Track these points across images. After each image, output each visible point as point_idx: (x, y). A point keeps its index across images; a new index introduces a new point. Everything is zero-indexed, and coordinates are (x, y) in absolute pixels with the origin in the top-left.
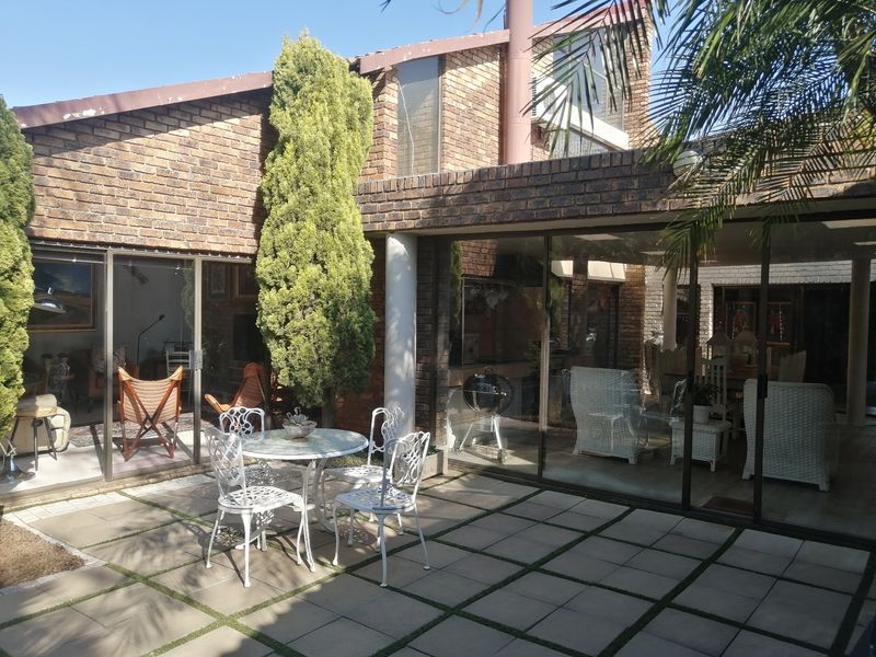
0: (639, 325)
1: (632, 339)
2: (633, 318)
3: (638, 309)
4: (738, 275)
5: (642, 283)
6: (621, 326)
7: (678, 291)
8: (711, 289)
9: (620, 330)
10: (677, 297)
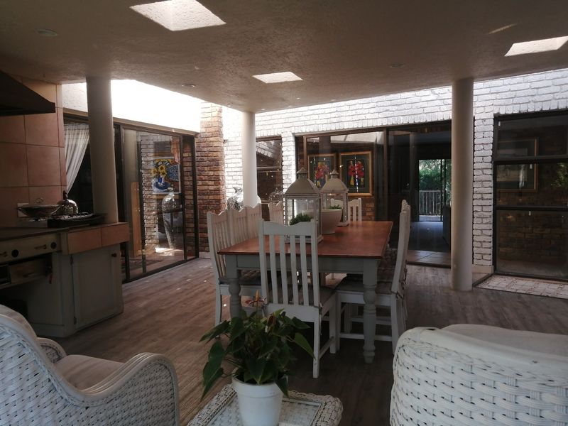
0: (217, 180)
1: (211, 197)
2: (211, 173)
3: (216, 164)
4: (318, 122)
5: (218, 133)
6: (200, 183)
7: (257, 144)
8: (292, 139)
9: (198, 188)
10: (256, 150)
